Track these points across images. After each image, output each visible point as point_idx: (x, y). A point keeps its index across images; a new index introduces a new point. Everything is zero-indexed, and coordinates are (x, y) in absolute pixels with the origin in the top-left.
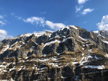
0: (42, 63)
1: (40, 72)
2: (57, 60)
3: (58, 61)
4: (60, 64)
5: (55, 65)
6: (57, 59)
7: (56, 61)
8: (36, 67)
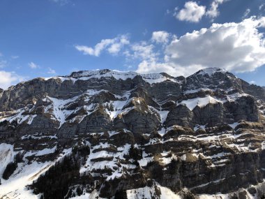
0: (210, 144)
1: (218, 162)
2: (239, 138)
3: (243, 140)
4: (250, 145)
5: (243, 148)
6: (238, 136)
7: (239, 140)
8: (202, 154)
